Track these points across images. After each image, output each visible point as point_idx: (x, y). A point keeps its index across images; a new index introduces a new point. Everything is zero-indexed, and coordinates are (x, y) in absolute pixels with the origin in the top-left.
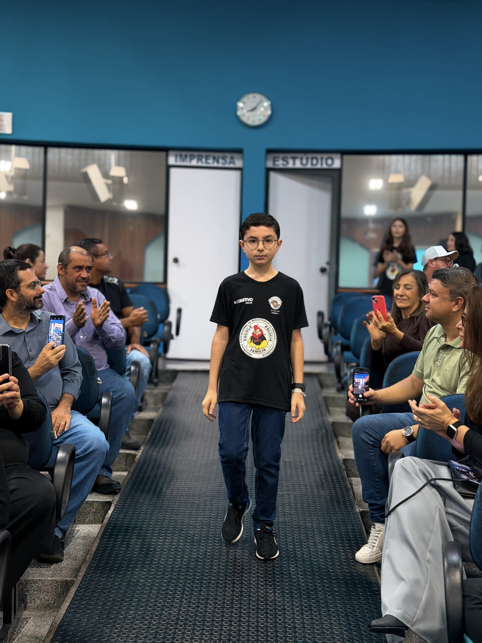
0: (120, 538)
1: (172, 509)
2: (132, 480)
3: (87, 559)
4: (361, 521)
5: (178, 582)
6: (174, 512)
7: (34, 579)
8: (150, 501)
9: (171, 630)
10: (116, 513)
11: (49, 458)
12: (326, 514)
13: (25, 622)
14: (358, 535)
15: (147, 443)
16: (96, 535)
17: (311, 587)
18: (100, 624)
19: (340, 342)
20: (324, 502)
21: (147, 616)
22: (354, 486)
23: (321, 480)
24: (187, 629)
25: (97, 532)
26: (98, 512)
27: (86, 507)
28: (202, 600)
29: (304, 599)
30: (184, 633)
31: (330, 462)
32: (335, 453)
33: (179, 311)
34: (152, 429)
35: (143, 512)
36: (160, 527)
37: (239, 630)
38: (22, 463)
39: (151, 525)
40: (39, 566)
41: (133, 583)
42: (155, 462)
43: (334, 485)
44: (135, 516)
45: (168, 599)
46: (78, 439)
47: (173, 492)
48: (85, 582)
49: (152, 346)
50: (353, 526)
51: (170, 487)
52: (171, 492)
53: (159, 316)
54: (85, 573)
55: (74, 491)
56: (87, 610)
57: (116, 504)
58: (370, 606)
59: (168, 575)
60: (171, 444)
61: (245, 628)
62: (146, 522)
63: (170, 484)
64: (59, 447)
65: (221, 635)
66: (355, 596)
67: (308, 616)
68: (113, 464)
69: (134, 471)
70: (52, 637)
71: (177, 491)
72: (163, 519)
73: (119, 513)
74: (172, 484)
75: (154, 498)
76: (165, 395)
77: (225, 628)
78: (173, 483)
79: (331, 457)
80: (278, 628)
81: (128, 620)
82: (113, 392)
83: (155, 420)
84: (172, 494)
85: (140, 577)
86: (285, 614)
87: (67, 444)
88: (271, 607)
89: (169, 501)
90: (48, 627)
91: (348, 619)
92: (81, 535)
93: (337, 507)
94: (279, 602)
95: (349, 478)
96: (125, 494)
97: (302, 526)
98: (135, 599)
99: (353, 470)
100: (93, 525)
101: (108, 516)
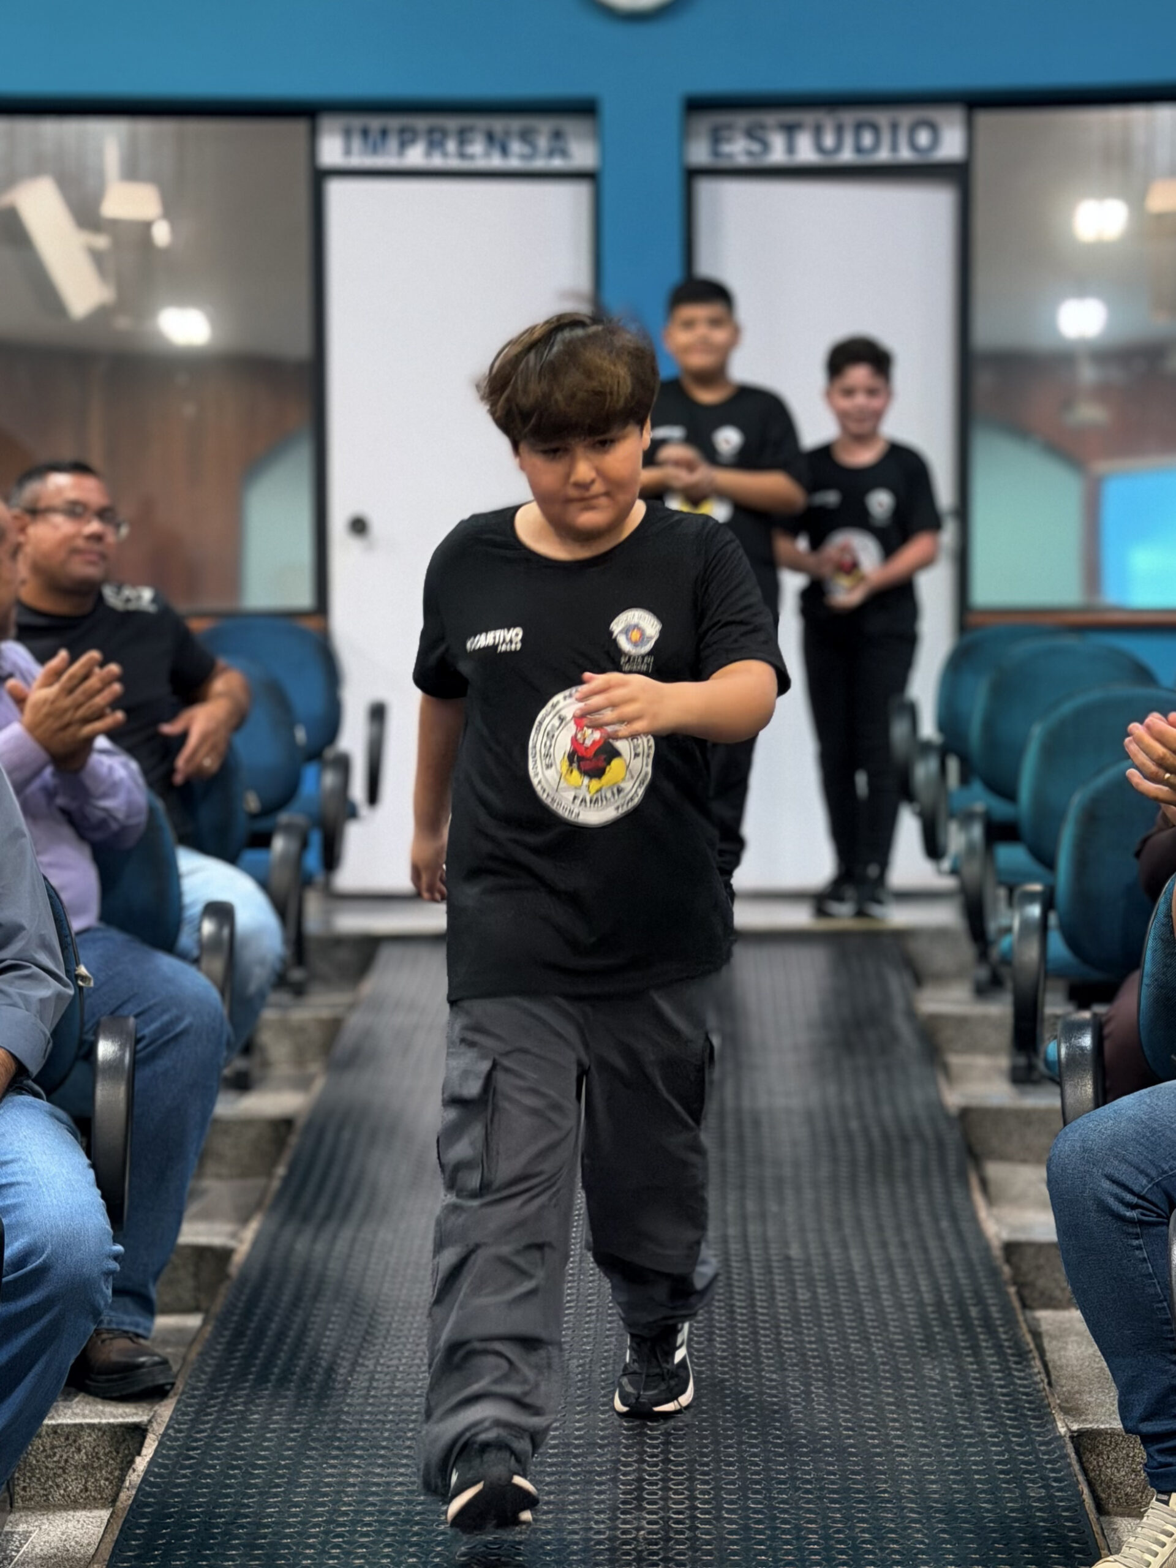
0: (181, 1559)
1: (372, 1447)
2: (219, 1343)
4: (1077, 1467)
6: (382, 1456)
8: (290, 1419)
10: (165, 1466)
12: (947, 1446)
14: (1068, 1519)
15: (274, 1207)
16: (92, 1551)
19: (979, 807)
20: (936, 1404)
22: (1046, 1341)
23: (925, 1324)
25: (96, 1539)
26: (96, 1465)
27: (53, 1447)
31: (955, 1254)
32: (974, 1219)
33: (378, 713)
34: (287, 1156)
35: (264, 1458)
36: (327, 1512)
39: (296, 1505)
42: (305, 1272)
43: (973, 1338)
44: (234, 1476)
47: (375, 1384)
49: (279, 844)
50: (1047, 1487)
51: (363, 1365)
52: (365, 1384)
53: (301, 735)
57: (164, 1435)
60: (359, 1207)
62: (276, 1495)
63: (363, 1353)
69: (228, 1312)
71: (388, 1378)
72: (339, 1483)
73: (174, 1464)
74: (370, 1356)
75: (305, 1405)
76: (334, 1027)
78: (372, 1349)
79: (960, 1236)
82: (136, 1016)
83: (300, 1123)
84: (369, 1389)
89: (358, 1417)
92: (37, 1550)
93: (987, 1419)
95: (1028, 1313)
96: (194, 1397)
97: (859, 1492)
99: (1041, 1283)
100: (81, 1514)
101: (135, 1477)
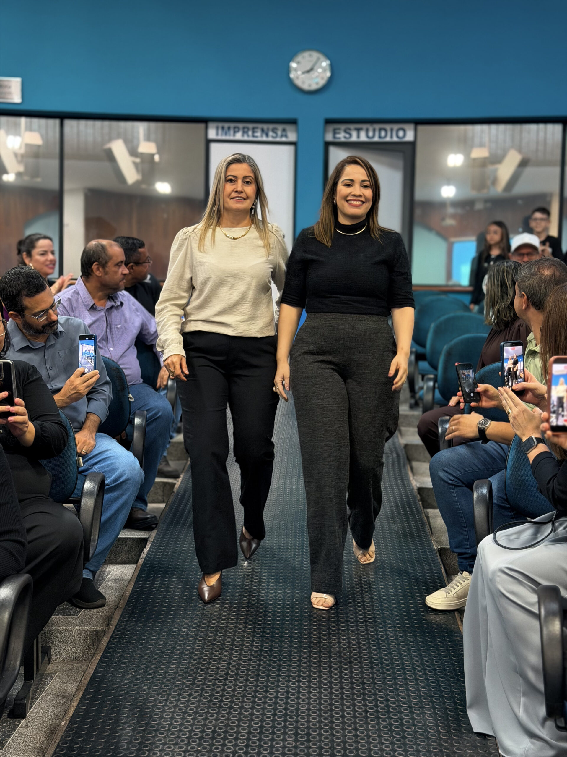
0: (158, 581)
2: (171, 513)
3: (120, 605)
4: (440, 560)
5: (226, 631)
7: (59, 628)
9: (220, 687)
10: (153, 552)
11: (74, 489)
13: (49, 678)
14: (436, 576)
16: (130, 578)
17: (381, 637)
18: (137, 680)
20: (396, 538)
21: (191, 671)
22: (430, 519)
23: (392, 513)
24: (238, 685)
25: (131, 574)
26: (131, 550)
27: (118, 545)
28: (255, 652)
29: (373, 650)
30: (234, 690)
31: (402, 491)
32: (409, 480)
35: (184, 550)
37: (299, 687)
38: (43, 495)
39: (194, 565)
40: (64, 613)
41: (174, 632)
43: (407, 517)
44: (175, 556)
45: (216, 651)
46: (108, 466)
48: (118, 631)
50: (430, 566)
54: (119, 621)
55: (104, 527)
56: (121, 664)
57: (153, 542)
58: (451, 659)
59: (214, 624)
61: (305, 684)
62: (188, 562)
64: (85, 476)
65: (278, 692)
66: (433, 647)
67: (379, 671)
68: (148, 495)
69: (173, 503)
70: (81, 695)
73: (156, 551)
77: (282, 684)
79: (404, 485)
80: (344, 684)
81: (169, 675)
82: (147, 411)
85: (182, 626)
86: (351, 667)
87: (94, 473)
88: (336, 659)
90: (75, 684)
91: (425, 674)
92: (113, 577)
93: (412, 544)
94: (345, 654)
95: (425, 510)
96: (163, 530)
98: (176, 650)
99: (429, 501)
100: (127, 566)
101: (144, 555)
